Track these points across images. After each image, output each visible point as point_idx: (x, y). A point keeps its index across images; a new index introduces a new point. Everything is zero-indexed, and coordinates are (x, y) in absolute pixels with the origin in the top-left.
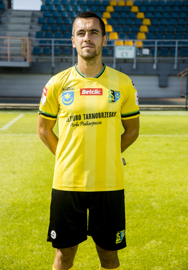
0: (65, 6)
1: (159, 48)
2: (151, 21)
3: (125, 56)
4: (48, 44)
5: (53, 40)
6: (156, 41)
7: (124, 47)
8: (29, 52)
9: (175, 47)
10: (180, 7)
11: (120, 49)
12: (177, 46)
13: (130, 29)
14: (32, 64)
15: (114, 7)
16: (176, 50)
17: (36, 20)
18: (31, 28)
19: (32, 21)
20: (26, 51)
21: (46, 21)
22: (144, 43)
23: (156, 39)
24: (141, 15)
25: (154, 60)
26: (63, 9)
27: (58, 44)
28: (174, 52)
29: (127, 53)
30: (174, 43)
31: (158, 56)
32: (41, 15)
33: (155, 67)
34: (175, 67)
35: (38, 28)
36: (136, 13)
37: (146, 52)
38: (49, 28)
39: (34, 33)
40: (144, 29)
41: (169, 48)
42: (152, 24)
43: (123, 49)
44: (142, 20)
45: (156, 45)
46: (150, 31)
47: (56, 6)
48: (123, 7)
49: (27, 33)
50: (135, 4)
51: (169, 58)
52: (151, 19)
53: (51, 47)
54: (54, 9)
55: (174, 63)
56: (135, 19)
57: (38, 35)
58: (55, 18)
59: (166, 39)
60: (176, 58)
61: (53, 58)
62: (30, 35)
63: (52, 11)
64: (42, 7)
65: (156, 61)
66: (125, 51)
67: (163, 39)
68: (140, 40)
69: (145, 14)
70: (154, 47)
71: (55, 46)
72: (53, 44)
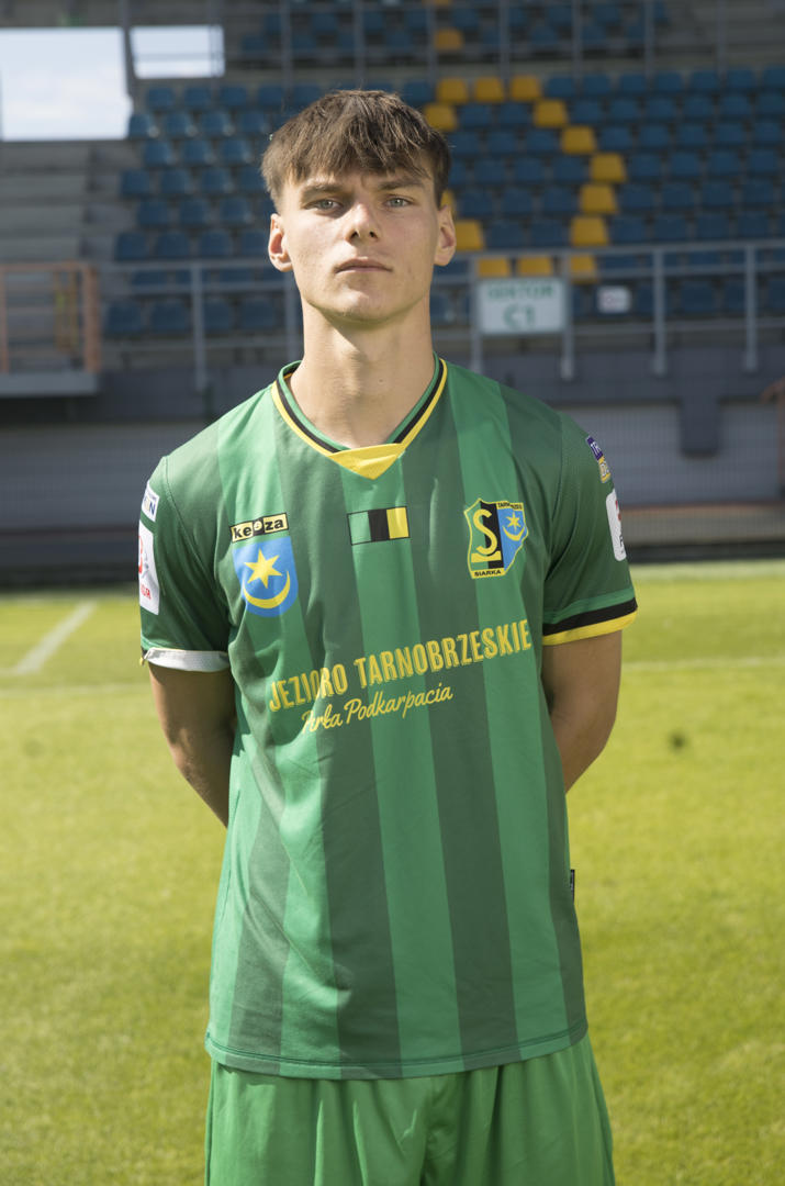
0: (235, 112)
1: (672, 283)
2: (627, 162)
3: (523, 325)
4: (172, 287)
5: (196, 267)
6: (658, 252)
7: (517, 285)
8: (91, 326)
9: (740, 277)
10: (752, 94)
11: (498, 294)
12: (750, 267)
13: (537, 204)
14: (107, 378)
15: (458, 109)
16: (750, 285)
17: (112, 182)
18: (89, 218)
19: (92, 187)
20: (80, 322)
21: (152, 185)
22: (604, 262)
23: (657, 240)
24: (579, 140)
25: (652, 338)
26: (228, 129)
27: (217, 286)
28: (740, 295)
29: (530, 312)
30: (739, 257)
31: (668, 318)
32: (131, 159)
33: (659, 364)
34: (750, 361)
35: (122, 219)
36: (557, 132)
37: (615, 299)
38: (173, 215)
39: (106, 243)
40: (599, 198)
41: (716, 280)
42: (634, 178)
43: (512, 293)
44: (585, 159)
45: (659, 271)
46: (626, 209)
47: (196, 114)
48: (497, 107)
49: (73, 242)
50: (550, 93)
51: (722, 325)
52: (627, 155)
53: (187, 299)
54: (190, 129)
55: (741, 346)
56: (553, 156)
57: (125, 250)
58: (197, 168)
59: (700, 238)
60: (751, 324)
61: (200, 347)
62: (85, 251)
63: (178, 140)
64: (135, 122)
65: (661, 341)
66: (523, 301)
67: (683, 240)
68: (584, 248)
69: (598, 134)
70: (650, 280)
71: (206, 295)
72: (196, 287)
